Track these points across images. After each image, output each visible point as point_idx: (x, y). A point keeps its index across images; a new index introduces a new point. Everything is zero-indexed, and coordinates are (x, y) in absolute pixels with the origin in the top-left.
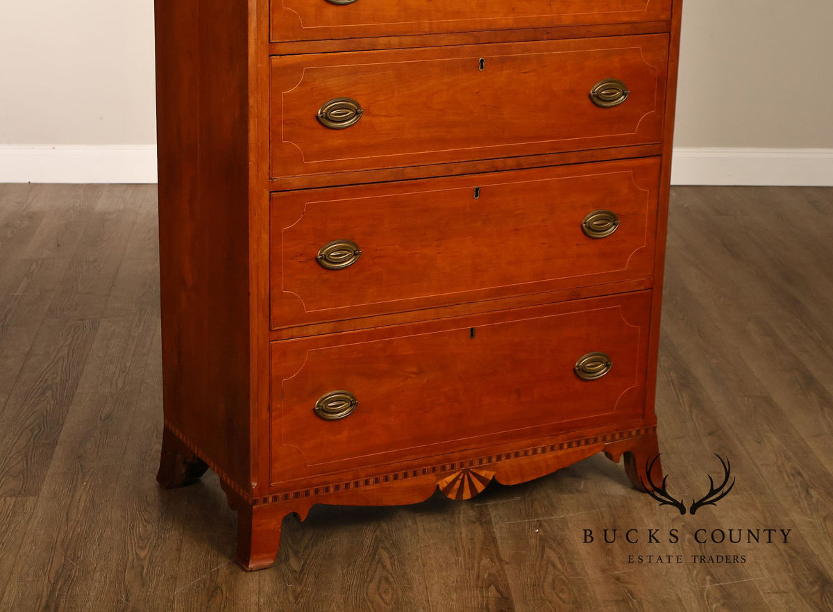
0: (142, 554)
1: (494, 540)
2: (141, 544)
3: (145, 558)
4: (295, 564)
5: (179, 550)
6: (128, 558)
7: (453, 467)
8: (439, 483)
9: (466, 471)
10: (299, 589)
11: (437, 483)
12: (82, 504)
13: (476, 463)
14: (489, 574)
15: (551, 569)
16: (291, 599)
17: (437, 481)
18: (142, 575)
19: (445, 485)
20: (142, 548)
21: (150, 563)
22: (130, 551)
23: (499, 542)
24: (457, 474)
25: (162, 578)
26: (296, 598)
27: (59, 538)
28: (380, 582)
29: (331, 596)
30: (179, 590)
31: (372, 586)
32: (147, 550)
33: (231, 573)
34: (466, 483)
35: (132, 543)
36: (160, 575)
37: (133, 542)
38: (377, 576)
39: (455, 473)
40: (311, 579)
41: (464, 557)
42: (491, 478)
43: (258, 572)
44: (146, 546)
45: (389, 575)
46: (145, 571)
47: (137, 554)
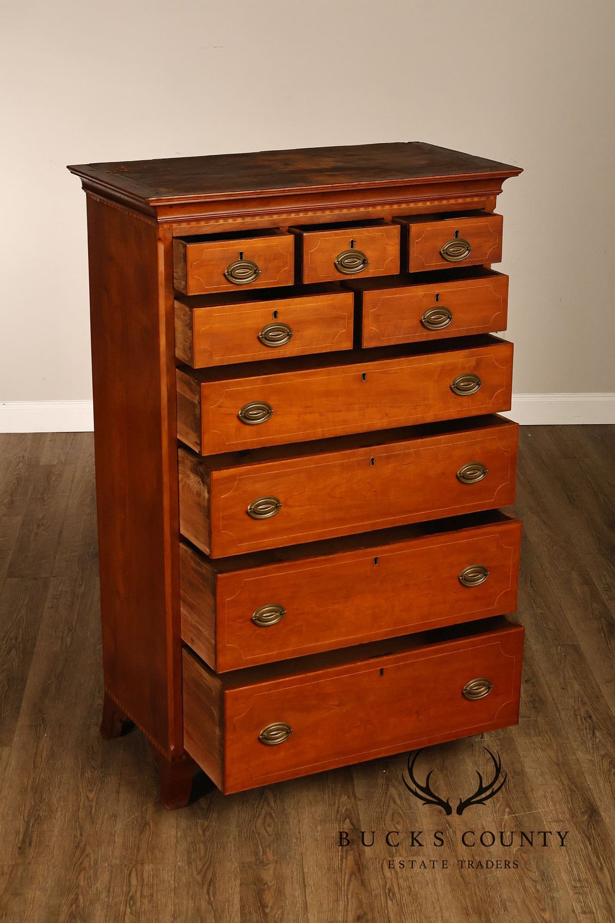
0: (91, 796)
2: (89, 787)
3: (93, 799)
4: (203, 803)
5: (118, 792)
6: (81, 800)
10: (206, 824)
12: (45, 753)
16: (200, 832)
18: (90, 813)
20: (91, 791)
21: (97, 803)
22: (82, 794)
25: (106, 816)
26: (204, 832)
27: (29, 782)
28: (265, 817)
29: (229, 829)
30: (119, 826)
31: (260, 821)
32: (95, 791)
33: (157, 811)
35: (83, 786)
36: (105, 814)
38: (264, 812)
40: (214, 816)
43: (177, 810)
44: (93, 789)
45: (273, 811)
46: (93, 810)
47: (87, 797)
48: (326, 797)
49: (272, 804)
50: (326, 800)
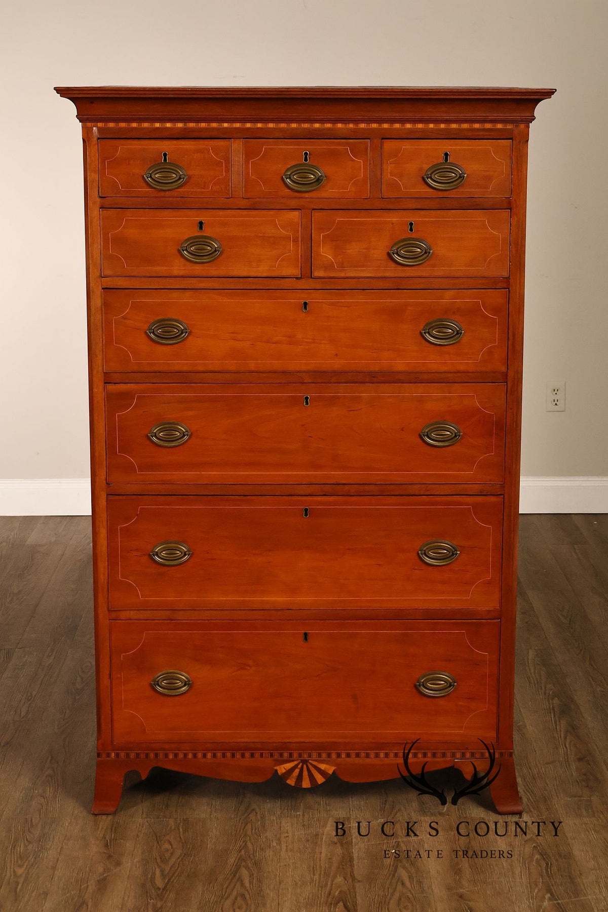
0: (20, 871)
1: (350, 859)
2: (19, 862)
3: (21, 875)
4: (159, 882)
5: (54, 868)
6: (5, 876)
7: (291, 755)
8: (277, 768)
9: (305, 762)
10: (159, 904)
11: (275, 768)
13: (314, 755)
14: (340, 892)
15: (400, 887)
17: (275, 766)
18: (16, 891)
19: (284, 771)
20: (20, 866)
21: (26, 879)
22: (8, 868)
23: (355, 861)
24: (296, 763)
25: (34, 894)
28: (236, 899)
30: (48, 905)
31: (228, 903)
32: (25, 866)
33: (99, 888)
34: (305, 773)
35: (11, 861)
36: (33, 891)
37: (13, 860)
38: (235, 893)
39: (293, 761)
40: (172, 895)
41: (320, 875)
42: (331, 772)
44: (23, 865)
45: (246, 892)
46: (19, 887)
47: (14, 872)
48: (317, 877)
49: (247, 885)
50: (316, 881)
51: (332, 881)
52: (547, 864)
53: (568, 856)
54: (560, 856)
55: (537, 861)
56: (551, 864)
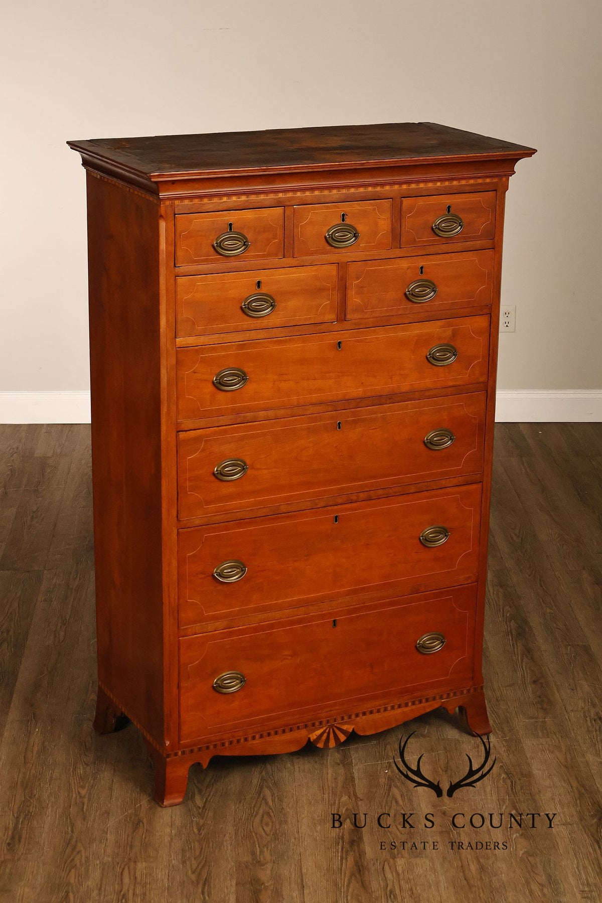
0: (83, 792)
1: (353, 779)
2: (82, 783)
3: (85, 796)
4: (199, 801)
5: (111, 789)
6: (72, 796)
10: (202, 822)
12: (36, 748)
14: (347, 809)
15: (394, 805)
16: (196, 830)
18: (83, 811)
20: (83, 787)
21: (89, 800)
22: (74, 790)
23: (357, 781)
25: (98, 813)
26: (199, 830)
27: (19, 778)
28: (263, 816)
29: (226, 828)
30: (112, 823)
31: (257, 820)
32: (87, 788)
33: (150, 809)
34: (332, 735)
35: (75, 782)
36: (97, 811)
38: (261, 811)
40: (211, 814)
41: (329, 794)
42: (351, 730)
43: (171, 808)
44: (85, 785)
45: (271, 810)
46: (85, 807)
47: (79, 793)
48: (326, 796)
49: (271, 803)
50: (326, 799)
51: (339, 800)
52: (512, 782)
53: (529, 775)
54: (522, 774)
55: (504, 780)
56: (515, 782)
